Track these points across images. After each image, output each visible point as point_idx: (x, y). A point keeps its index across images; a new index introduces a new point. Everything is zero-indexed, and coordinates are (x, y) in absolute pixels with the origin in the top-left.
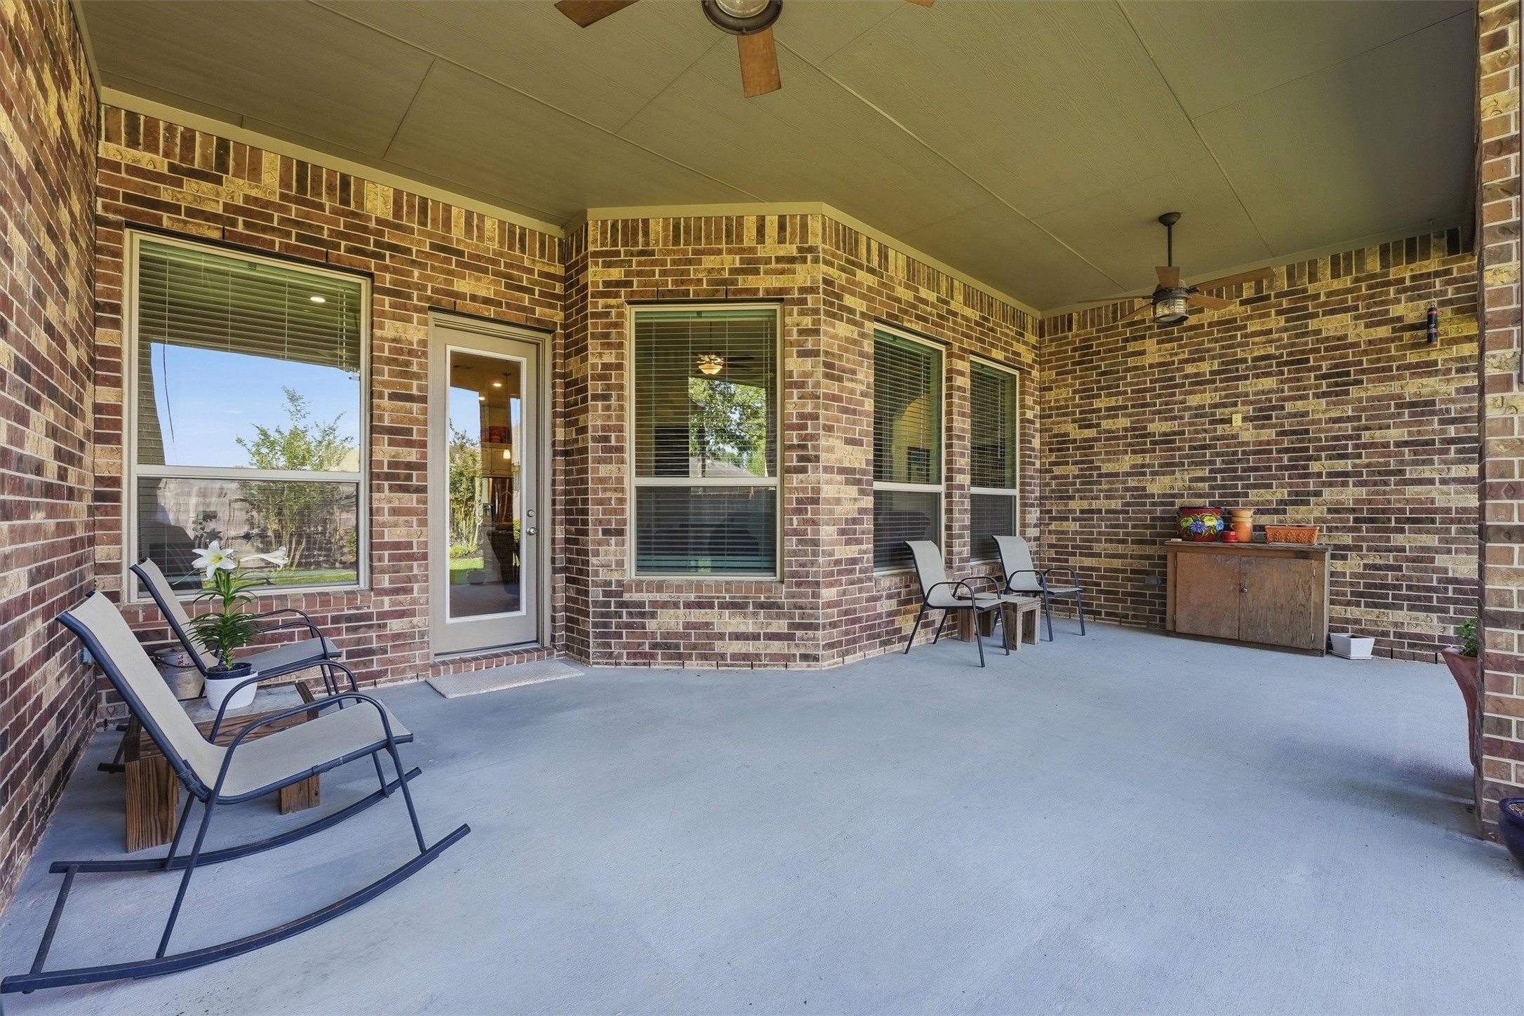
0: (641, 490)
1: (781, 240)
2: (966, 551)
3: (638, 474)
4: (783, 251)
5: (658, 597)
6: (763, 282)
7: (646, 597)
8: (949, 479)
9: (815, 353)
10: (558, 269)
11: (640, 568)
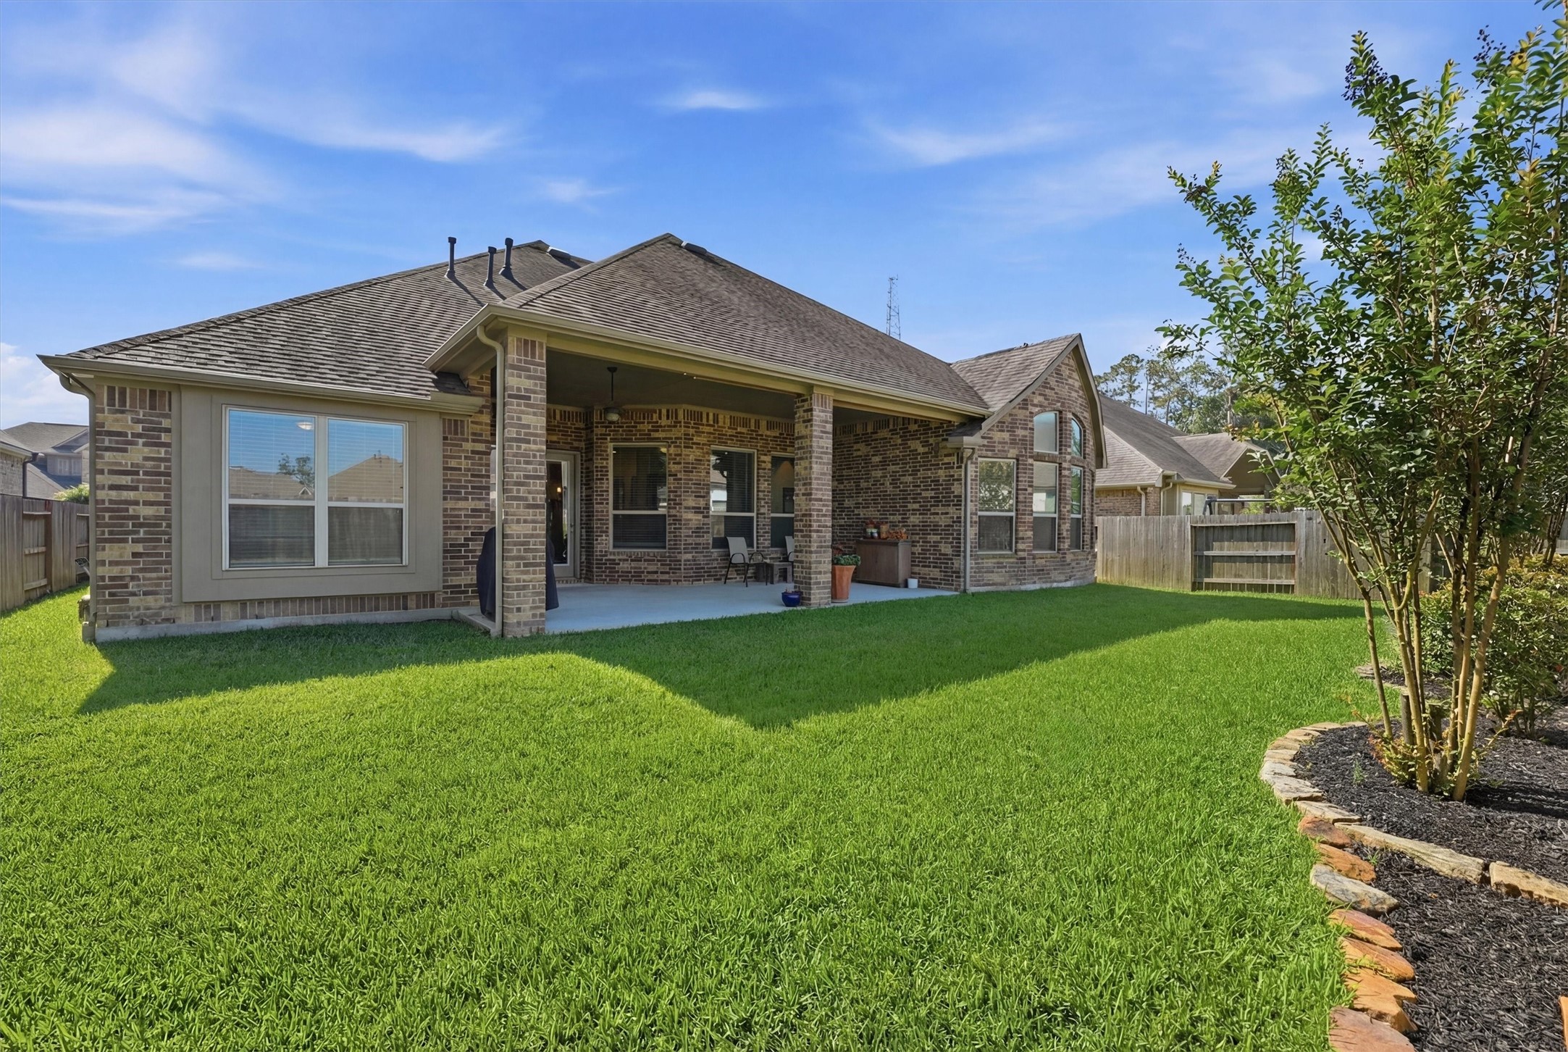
0: (615, 516)
1: (668, 418)
2: (767, 543)
3: (614, 509)
4: (669, 422)
5: (621, 557)
6: (661, 435)
7: (617, 557)
8: (758, 510)
9: (680, 463)
10: (582, 425)
11: (615, 547)
